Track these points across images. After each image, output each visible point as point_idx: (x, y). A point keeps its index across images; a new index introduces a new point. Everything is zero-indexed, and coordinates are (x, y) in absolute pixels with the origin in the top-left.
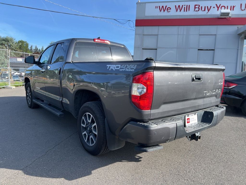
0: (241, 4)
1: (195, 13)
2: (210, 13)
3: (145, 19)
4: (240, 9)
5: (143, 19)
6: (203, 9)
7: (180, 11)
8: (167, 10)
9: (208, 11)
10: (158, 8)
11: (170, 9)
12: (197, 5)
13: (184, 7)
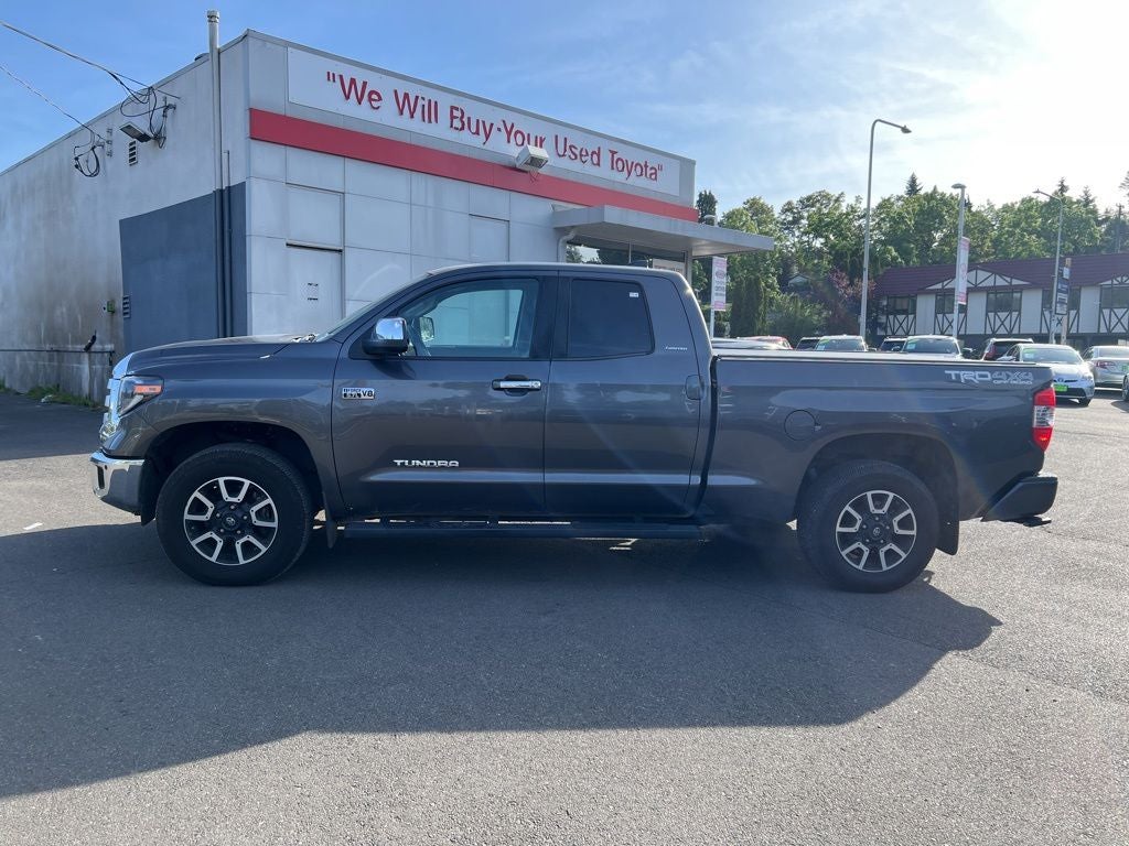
0: (557, 137)
1: (453, 135)
2: (489, 146)
3: (290, 113)
4: (555, 153)
5: (281, 112)
6: (474, 129)
7: (412, 117)
8: (370, 100)
9: (487, 137)
10: (337, 79)
11: (380, 99)
12: (457, 109)
13: (420, 102)
